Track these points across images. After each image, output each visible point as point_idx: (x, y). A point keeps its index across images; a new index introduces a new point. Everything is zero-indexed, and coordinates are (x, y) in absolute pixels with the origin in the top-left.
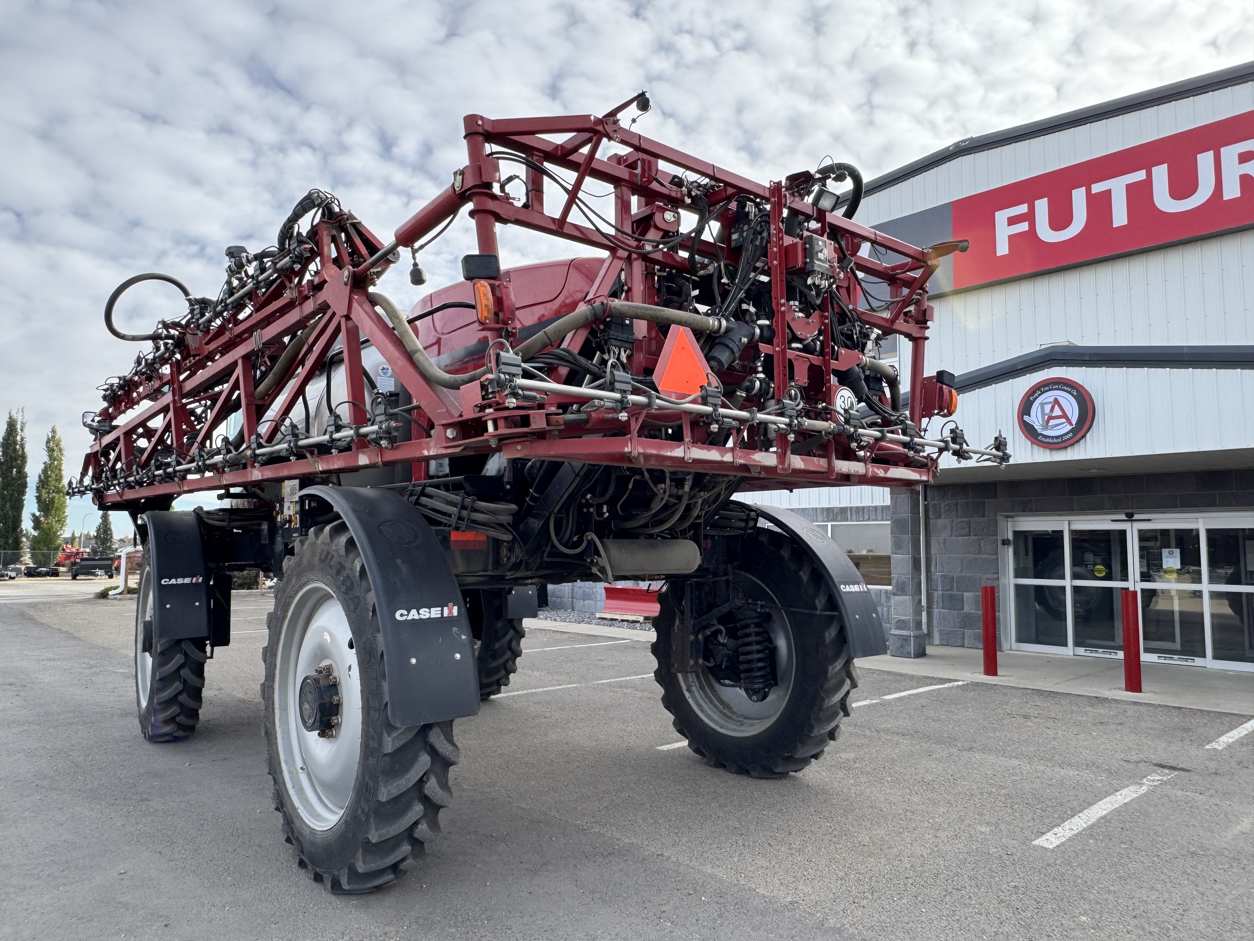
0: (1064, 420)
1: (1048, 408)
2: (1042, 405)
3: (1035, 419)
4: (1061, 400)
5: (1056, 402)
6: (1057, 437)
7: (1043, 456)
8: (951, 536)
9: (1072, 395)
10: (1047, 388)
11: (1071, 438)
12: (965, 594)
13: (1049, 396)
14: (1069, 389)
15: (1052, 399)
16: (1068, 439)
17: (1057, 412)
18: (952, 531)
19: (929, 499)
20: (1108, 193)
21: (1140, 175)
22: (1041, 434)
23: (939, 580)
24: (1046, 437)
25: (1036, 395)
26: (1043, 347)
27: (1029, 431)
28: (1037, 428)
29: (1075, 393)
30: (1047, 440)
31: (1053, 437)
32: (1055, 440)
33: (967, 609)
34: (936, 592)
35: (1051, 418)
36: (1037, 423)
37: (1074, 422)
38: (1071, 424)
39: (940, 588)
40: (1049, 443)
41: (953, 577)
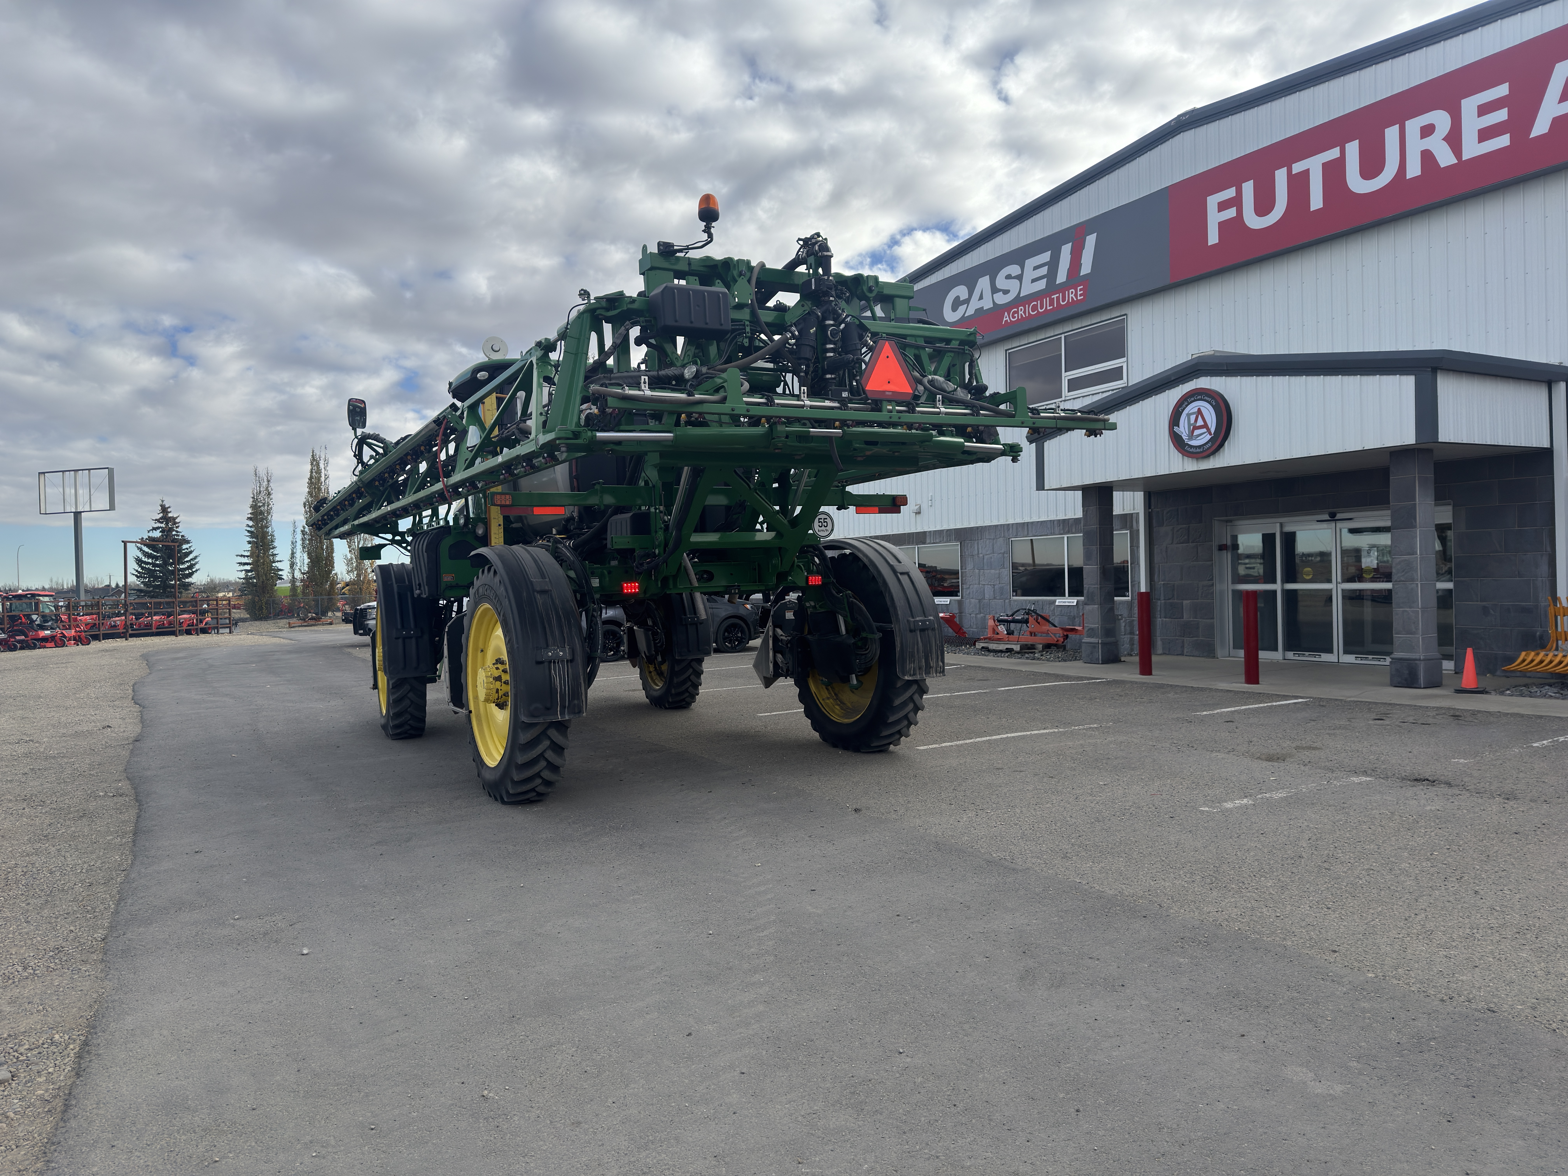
0: (1204, 430)
1: (1193, 418)
2: (1189, 415)
3: (1183, 429)
4: (1203, 410)
5: (1199, 412)
6: (1200, 447)
7: (1191, 466)
8: (1172, 543)
9: (1211, 405)
10: (1193, 399)
11: (1210, 447)
12: (1185, 602)
13: (1192, 407)
14: (1209, 399)
15: (1196, 410)
16: (1208, 449)
17: (1200, 422)
18: (1173, 540)
19: (1153, 507)
20: (1306, 173)
21: (1333, 154)
22: (1188, 444)
23: (1162, 589)
24: (1191, 447)
25: (1184, 406)
26: (1194, 356)
27: (1177, 441)
28: (1184, 438)
29: (1214, 404)
30: (1192, 450)
31: (1196, 447)
32: (1198, 450)
33: (1186, 617)
34: (1159, 602)
35: (1196, 428)
36: (1184, 434)
37: (1213, 430)
38: (1210, 434)
39: (1162, 598)
40: (1192, 453)
41: (1174, 586)
